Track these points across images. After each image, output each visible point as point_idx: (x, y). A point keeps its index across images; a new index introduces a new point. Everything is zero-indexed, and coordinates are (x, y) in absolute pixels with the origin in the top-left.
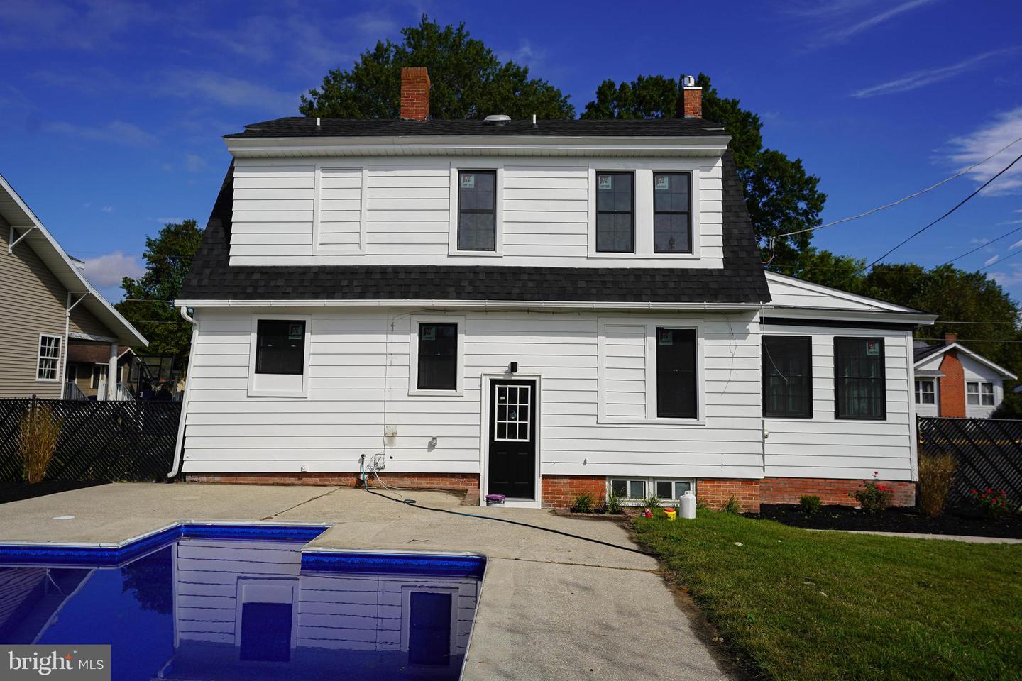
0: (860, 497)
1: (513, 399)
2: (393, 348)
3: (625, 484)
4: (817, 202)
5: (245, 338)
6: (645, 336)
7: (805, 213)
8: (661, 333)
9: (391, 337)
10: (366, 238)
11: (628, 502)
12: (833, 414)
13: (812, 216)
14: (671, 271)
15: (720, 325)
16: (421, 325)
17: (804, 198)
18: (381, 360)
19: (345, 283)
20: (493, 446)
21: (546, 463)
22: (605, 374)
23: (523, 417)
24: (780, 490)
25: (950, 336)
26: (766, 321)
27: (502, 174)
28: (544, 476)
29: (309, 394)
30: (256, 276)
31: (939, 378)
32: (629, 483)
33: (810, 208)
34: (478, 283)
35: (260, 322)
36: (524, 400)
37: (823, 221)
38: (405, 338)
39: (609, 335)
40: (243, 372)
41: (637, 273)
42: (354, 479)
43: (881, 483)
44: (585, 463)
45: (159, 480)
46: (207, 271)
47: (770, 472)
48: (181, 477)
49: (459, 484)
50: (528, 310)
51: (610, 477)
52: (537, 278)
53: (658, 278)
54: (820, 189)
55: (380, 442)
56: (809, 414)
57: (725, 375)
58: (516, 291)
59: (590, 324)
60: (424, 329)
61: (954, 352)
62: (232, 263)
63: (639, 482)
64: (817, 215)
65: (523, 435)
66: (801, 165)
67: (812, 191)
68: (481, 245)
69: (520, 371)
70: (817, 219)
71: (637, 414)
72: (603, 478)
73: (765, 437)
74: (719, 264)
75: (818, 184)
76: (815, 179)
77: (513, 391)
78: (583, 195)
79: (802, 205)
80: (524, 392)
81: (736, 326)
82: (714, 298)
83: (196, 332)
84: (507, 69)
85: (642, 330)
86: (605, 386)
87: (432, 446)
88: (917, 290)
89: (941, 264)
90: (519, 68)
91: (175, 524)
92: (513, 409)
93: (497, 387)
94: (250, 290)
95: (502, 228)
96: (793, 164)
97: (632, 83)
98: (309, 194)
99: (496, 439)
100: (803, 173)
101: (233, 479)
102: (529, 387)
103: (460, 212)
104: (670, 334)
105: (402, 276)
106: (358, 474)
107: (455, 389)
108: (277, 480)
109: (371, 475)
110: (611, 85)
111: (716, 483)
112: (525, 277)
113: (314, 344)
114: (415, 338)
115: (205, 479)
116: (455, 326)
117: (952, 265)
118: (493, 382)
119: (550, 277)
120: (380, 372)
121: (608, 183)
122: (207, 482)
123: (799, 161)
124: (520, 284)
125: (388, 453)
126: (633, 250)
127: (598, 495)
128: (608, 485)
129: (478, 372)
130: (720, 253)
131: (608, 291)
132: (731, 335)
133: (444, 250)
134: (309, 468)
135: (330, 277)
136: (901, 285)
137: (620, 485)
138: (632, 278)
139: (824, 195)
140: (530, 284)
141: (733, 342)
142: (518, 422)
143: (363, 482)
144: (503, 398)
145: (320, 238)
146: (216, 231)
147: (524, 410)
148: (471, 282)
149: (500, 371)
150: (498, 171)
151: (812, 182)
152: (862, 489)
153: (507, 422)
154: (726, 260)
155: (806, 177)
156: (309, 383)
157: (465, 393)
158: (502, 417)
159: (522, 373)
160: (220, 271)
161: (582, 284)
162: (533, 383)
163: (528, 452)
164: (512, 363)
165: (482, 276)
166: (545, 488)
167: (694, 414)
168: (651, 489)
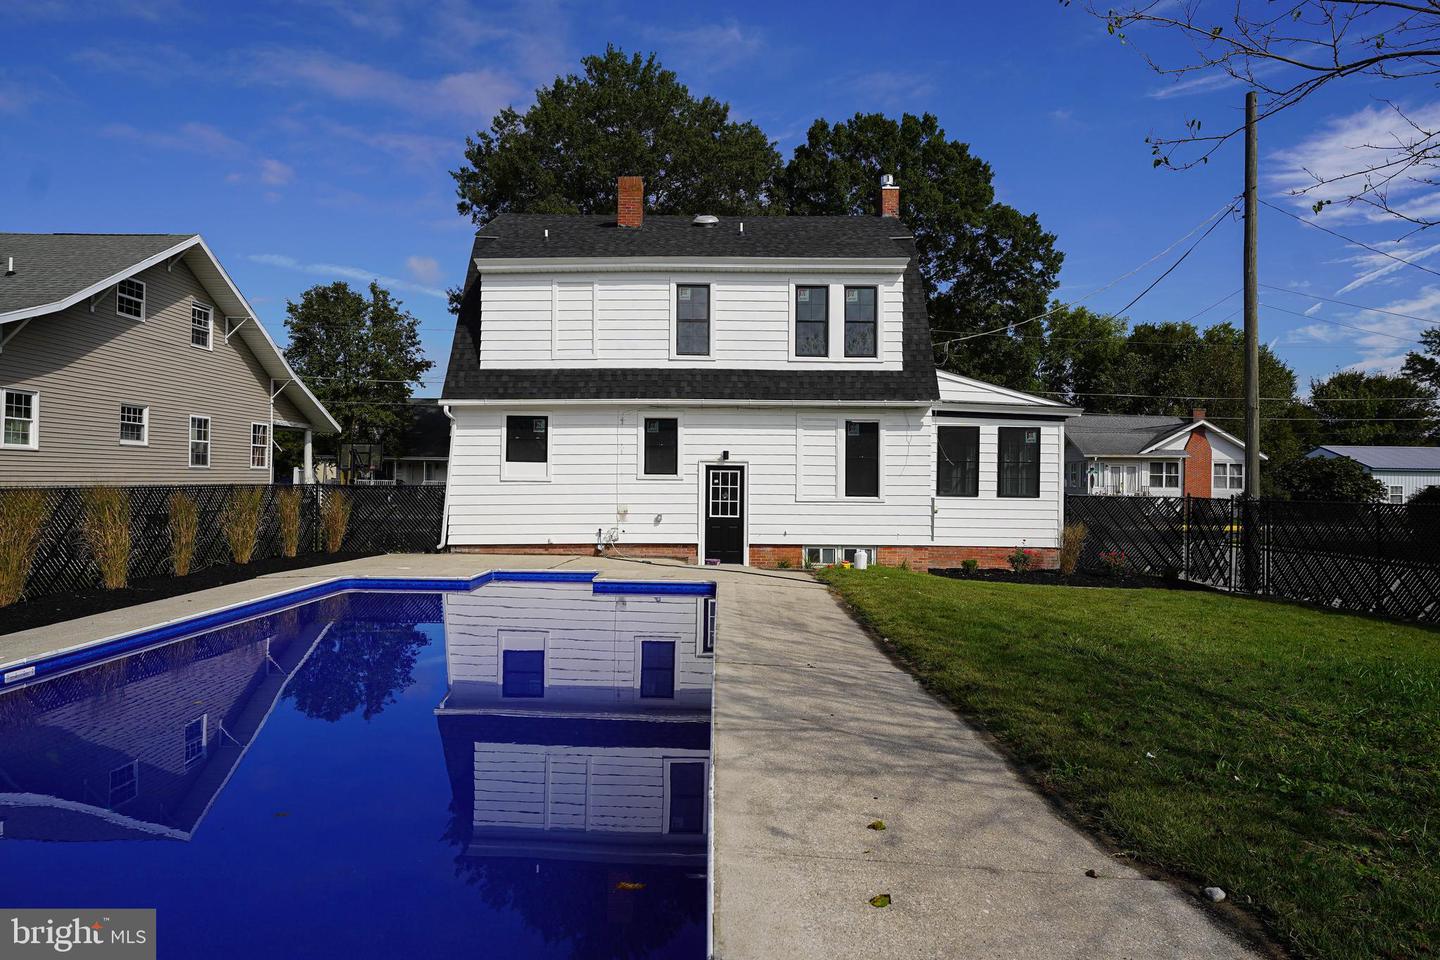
0: (1012, 560)
1: (725, 482)
2: (622, 440)
3: (818, 551)
4: (1054, 262)
5: (496, 432)
6: (836, 428)
7: (1042, 274)
8: (849, 425)
9: (622, 430)
10: (598, 345)
11: (820, 565)
12: (995, 493)
13: (1048, 278)
14: (859, 372)
15: (899, 419)
16: (647, 420)
17: (1040, 259)
18: (613, 450)
19: (582, 384)
20: (708, 521)
21: (753, 535)
22: (802, 460)
23: (734, 496)
24: (949, 557)
25: (1199, 412)
26: (937, 414)
27: (714, 287)
28: (751, 545)
29: (553, 479)
30: (505, 378)
31: (1184, 459)
32: (821, 550)
33: (1047, 269)
34: (695, 384)
35: (509, 418)
36: (734, 482)
37: (1061, 284)
38: (633, 431)
39: (807, 428)
40: (496, 461)
41: (830, 374)
42: (593, 550)
43: (1033, 550)
44: (785, 534)
45: (428, 551)
46: (462, 374)
47: (937, 542)
48: (447, 548)
49: (681, 552)
50: (738, 407)
51: (806, 546)
52: (745, 379)
53: (848, 380)
54: (1056, 247)
55: (614, 519)
56: (975, 493)
57: (902, 461)
58: (728, 391)
59: (790, 418)
60: (649, 422)
61: (1202, 430)
62: (483, 366)
63: (829, 550)
64: (1053, 277)
65: (734, 512)
66: (1037, 220)
67: (1049, 251)
68: (696, 350)
69: (731, 458)
70: (1054, 281)
71: (828, 493)
72: (800, 546)
73: (934, 512)
74: (899, 367)
75: (1054, 243)
76: (1052, 236)
77: (725, 476)
78: (784, 306)
79: (1038, 266)
80: (734, 476)
81: (912, 420)
82: (893, 396)
83: (454, 427)
84: (704, 105)
85: (834, 423)
86: (802, 470)
87: (657, 521)
88: (1177, 357)
89: (1218, 322)
90: (718, 104)
91: (489, 571)
92: (725, 490)
93: (711, 472)
94: (501, 391)
95: (714, 336)
96: (1028, 219)
97: (849, 121)
98: (547, 306)
99: (711, 516)
100: (1038, 229)
101: (491, 550)
102: (739, 472)
103: (679, 320)
104: (858, 426)
105: (629, 378)
106: (597, 545)
107: (676, 473)
108: (527, 550)
109: (608, 546)
110: (824, 126)
111: (893, 550)
112: (734, 378)
113: (555, 436)
114: (642, 431)
115: (467, 550)
116: (676, 420)
117: (1230, 324)
118: (709, 468)
119: (756, 379)
120: (613, 459)
121: (806, 295)
122: (469, 553)
123: (1034, 216)
124: (731, 385)
125: (621, 527)
126: (826, 355)
127: (795, 560)
128: (804, 552)
129: (696, 459)
130: (900, 357)
131: (806, 391)
132: (908, 427)
133: (665, 355)
134: (555, 541)
135: (568, 379)
136: (1165, 350)
137: (814, 553)
138: (825, 379)
139: (1061, 253)
140: (740, 385)
141: (909, 433)
142: (729, 501)
143: (600, 551)
144: (716, 481)
145: (558, 345)
146: (464, 337)
147: (734, 491)
148: (690, 384)
149: (714, 458)
150: (712, 286)
151: (1048, 240)
152: (1013, 554)
153: (720, 501)
154: (905, 364)
155: (1042, 234)
156: (553, 469)
157: (684, 477)
158: (716, 496)
159: (733, 460)
160: (473, 373)
161: (783, 385)
162: (741, 469)
163: (739, 525)
164: (724, 452)
165: (698, 378)
166: (752, 556)
167: (876, 494)
168: (839, 555)
